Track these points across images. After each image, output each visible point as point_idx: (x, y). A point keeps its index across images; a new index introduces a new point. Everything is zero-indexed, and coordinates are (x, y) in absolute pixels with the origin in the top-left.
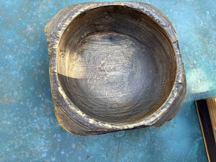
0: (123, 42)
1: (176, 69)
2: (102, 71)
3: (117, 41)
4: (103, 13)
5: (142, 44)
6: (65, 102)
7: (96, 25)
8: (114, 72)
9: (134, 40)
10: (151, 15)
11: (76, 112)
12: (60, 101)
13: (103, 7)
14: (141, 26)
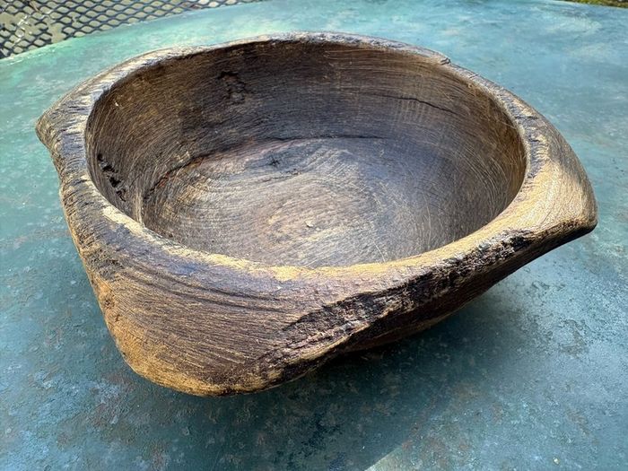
0: (315, 160)
1: (493, 103)
2: (279, 241)
3: (295, 163)
4: (219, 78)
5: (369, 140)
6: (140, 242)
7: (211, 126)
8: (324, 231)
9: (340, 141)
10: (351, 39)
11: (199, 259)
12: (118, 247)
13: (211, 52)
14: (340, 90)
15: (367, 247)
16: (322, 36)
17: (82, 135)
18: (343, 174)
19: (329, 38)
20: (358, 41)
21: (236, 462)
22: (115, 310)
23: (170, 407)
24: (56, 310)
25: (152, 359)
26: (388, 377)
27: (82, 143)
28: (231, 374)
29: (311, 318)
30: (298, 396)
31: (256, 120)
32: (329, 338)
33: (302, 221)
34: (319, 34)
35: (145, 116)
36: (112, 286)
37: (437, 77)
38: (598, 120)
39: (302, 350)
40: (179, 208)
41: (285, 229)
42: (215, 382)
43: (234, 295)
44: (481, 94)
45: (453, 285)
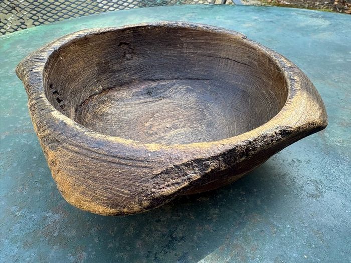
1: (270, 60)
4: (119, 46)
5: (202, 81)
6: (72, 130)
7: (114, 72)
8: (177, 130)
9: (186, 82)
10: (192, 25)
11: (105, 139)
12: (59, 132)
13: (115, 31)
14: (186, 53)
15: (200, 139)
16: (176, 23)
17: (41, 73)
18: (187, 99)
19: (180, 24)
20: (196, 26)
21: (125, 257)
22: (57, 167)
23: (88, 227)
24: (24, 173)
25: (77, 194)
26: (211, 210)
27: (41, 77)
28: (122, 203)
29: (168, 172)
30: (161, 221)
31: (140, 69)
32: (178, 183)
33: (164, 125)
34: (175, 22)
35: (77, 65)
36: (56, 154)
37: (239, 46)
38: (329, 72)
39: (162, 190)
40: (95, 116)
41: (155, 129)
42: (113, 208)
43: (124, 159)
44: (264, 55)
45: (247, 155)
